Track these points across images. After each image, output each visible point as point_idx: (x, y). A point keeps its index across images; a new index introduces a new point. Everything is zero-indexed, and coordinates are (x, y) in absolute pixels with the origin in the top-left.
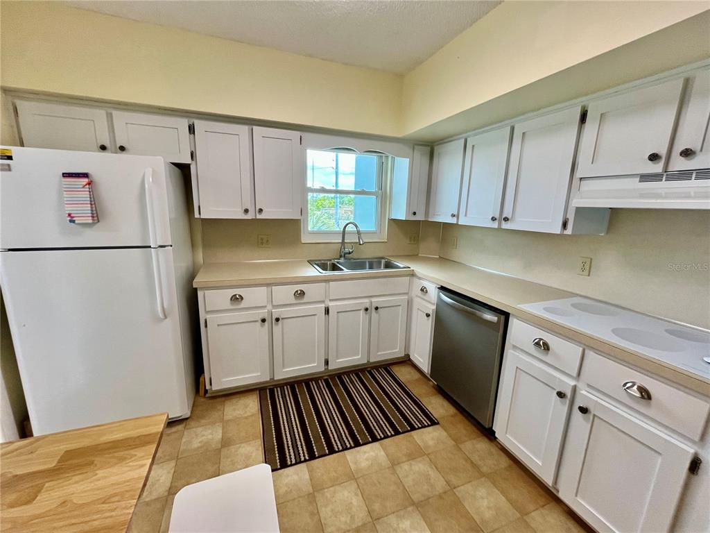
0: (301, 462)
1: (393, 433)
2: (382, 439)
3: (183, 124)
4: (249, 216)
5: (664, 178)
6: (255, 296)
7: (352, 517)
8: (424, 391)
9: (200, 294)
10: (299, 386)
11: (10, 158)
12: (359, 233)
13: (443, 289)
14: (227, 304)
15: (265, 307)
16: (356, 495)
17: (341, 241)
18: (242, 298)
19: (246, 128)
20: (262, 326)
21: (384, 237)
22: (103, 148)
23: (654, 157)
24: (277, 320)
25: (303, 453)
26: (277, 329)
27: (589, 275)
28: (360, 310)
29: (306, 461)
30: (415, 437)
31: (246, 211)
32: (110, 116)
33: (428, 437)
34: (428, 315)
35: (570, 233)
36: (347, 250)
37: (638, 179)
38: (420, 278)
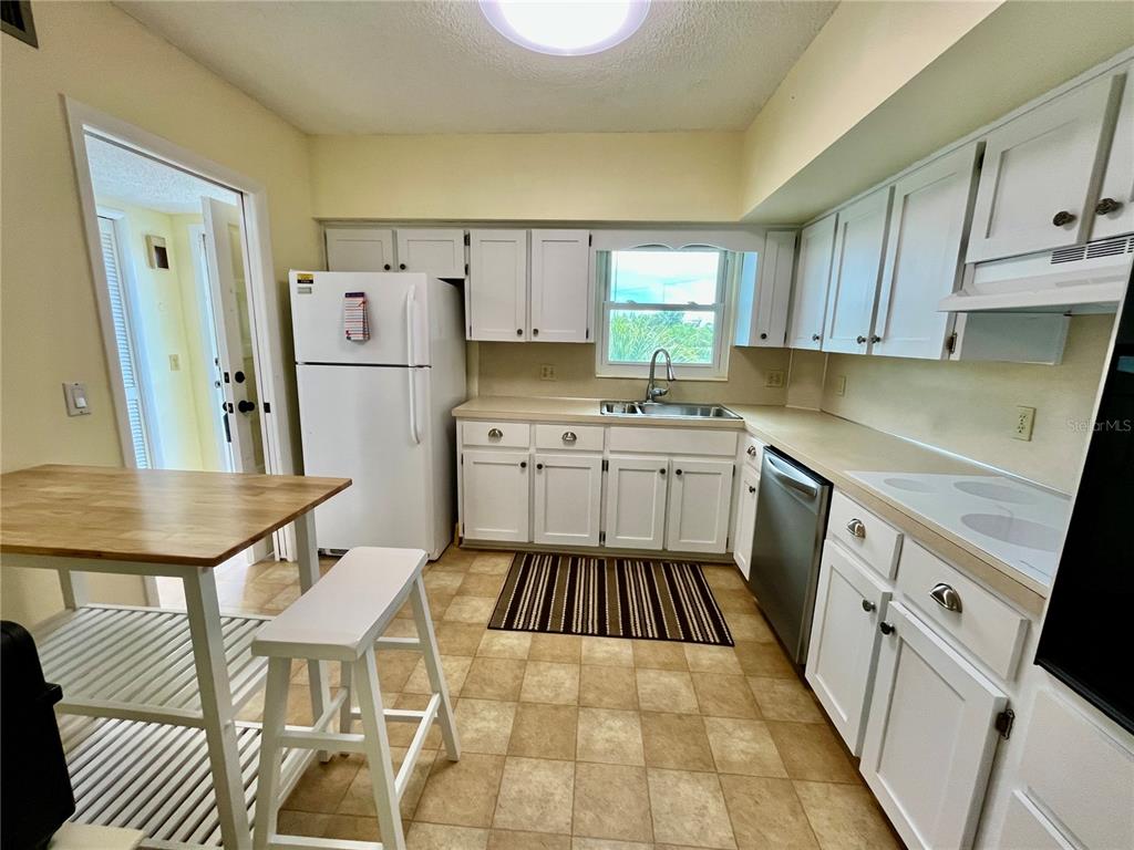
0: (527, 630)
1: (656, 636)
2: (637, 637)
3: (459, 234)
4: (522, 339)
5: (1086, 253)
6: (515, 433)
7: (557, 695)
8: (738, 605)
9: (459, 424)
10: (564, 559)
11: (311, 282)
12: (669, 365)
13: (773, 449)
14: (485, 440)
15: (528, 449)
16: (574, 678)
17: (648, 377)
18: (501, 435)
19: (523, 232)
20: (523, 472)
21: (723, 374)
22: (387, 267)
23: (1063, 219)
24: (540, 467)
25: (534, 622)
26: (540, 478)
27: (1030, 440)
28: (654, 471)
29: (533, 630)
30: (686, 650)
31: (520, 332)
32: (395, 235)
33: (708, 656)
34: (752, 490)
35: (957, 359)
36: (657, 391)
37: (1050, 258)
38: (752, 436)
